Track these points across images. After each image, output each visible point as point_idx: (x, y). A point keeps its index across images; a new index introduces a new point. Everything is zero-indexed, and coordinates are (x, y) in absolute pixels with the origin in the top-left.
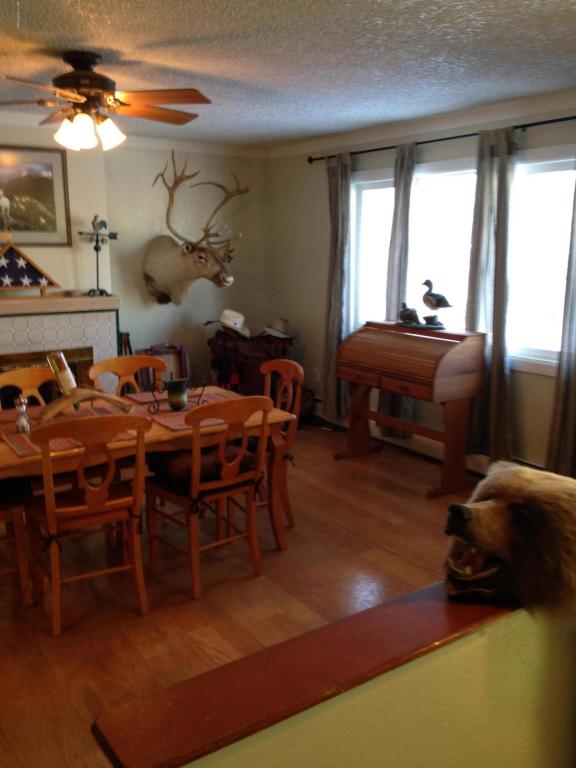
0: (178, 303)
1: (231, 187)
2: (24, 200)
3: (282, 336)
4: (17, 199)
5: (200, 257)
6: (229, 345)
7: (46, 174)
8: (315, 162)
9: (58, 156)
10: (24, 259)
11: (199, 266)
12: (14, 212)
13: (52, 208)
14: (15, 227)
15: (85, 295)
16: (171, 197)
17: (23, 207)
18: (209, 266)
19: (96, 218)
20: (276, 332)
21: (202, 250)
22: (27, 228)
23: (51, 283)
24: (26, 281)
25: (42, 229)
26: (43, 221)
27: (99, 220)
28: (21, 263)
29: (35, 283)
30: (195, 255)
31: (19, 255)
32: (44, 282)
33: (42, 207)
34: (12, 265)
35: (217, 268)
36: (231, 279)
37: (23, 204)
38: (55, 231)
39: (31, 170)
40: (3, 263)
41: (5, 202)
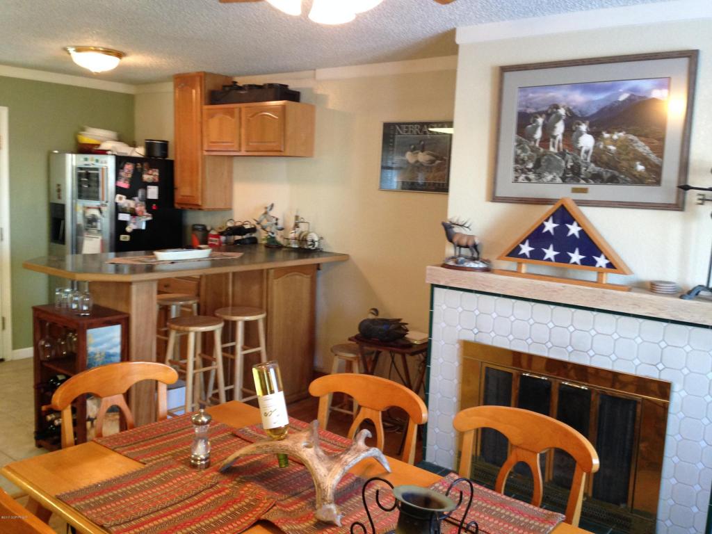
2: (615, 137)
4: (606, 135)
10: (578, 224)
12: (598, 156)
17: (612, 148)
22: (613, 180)
23: (613, 266)
24: (576, 256)
25: (638, 180)
26: (640, 168)
28: (573, 230)
29: (589, 262)
32: (601, 262)
33: (642, 146)
34: (562, 230)
37: (614, 142)
38: (658, 182)
39: (634, 90)
40: (550, 226)
41: (587, 142)
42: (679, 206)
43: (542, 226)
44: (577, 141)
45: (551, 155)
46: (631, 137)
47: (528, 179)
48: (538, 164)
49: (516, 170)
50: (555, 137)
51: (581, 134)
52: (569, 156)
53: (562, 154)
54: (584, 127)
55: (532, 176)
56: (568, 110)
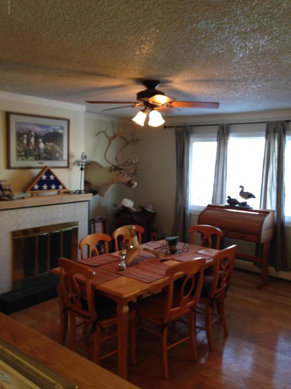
0: (102, 195)
1: (129, 139)
2: (50, 144)
3: (151, 211)
4: (47, 144)
5: (121, 173)
6: (129, 216)
7: (60, 131)
8: (167, 129)
9: (66, 122)
10: (54, 175)
11: (120, 177)
12: (46, 151)
13: (62, 149)
14: (46, 159)
15: (74, 193)
16: (110, 143)
17: (49, 148)
18: (125, 177)
19: (83, 153)
20: (149, 209)
21: (121, 169)
22: (50, 159)
23: (64, 188)
24: (53, 187)
25: (57, 159)
26: (58, 155)
27: (84, 155)
28: (52, 177)
29: (57, 188)
30: (117, 172)
31: (51, 173)
32: (61, 187)
33: (57, 148)
34: (48, 178)
35: (129, 179)
36: (136, 184)
37: (50, 146)
38: (62, 160)
39: (54, 129)
40: (44, 177)
41: (42, 145)
42: (68, 167)
43: (42, 177)
44: (38, 145)
45: (30, 150)
46: (55, 145)
47: (23, 159)
48: (26, 153)
49: (17, 156)
50: (31, 143)
51: (39, 143)
52: (37, 151)
53: (34, 150)
54: (40, 140)
55: (24, 158)
56: (35, 133)
